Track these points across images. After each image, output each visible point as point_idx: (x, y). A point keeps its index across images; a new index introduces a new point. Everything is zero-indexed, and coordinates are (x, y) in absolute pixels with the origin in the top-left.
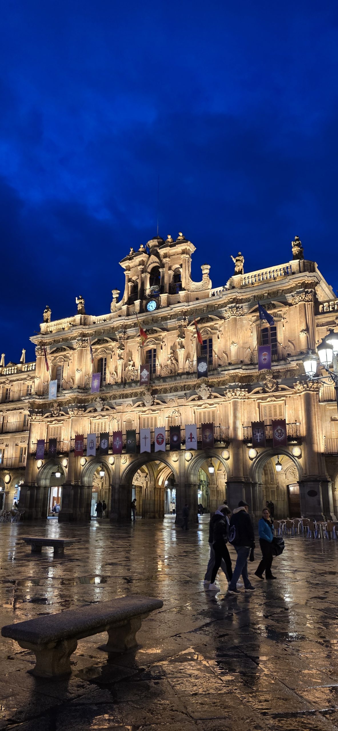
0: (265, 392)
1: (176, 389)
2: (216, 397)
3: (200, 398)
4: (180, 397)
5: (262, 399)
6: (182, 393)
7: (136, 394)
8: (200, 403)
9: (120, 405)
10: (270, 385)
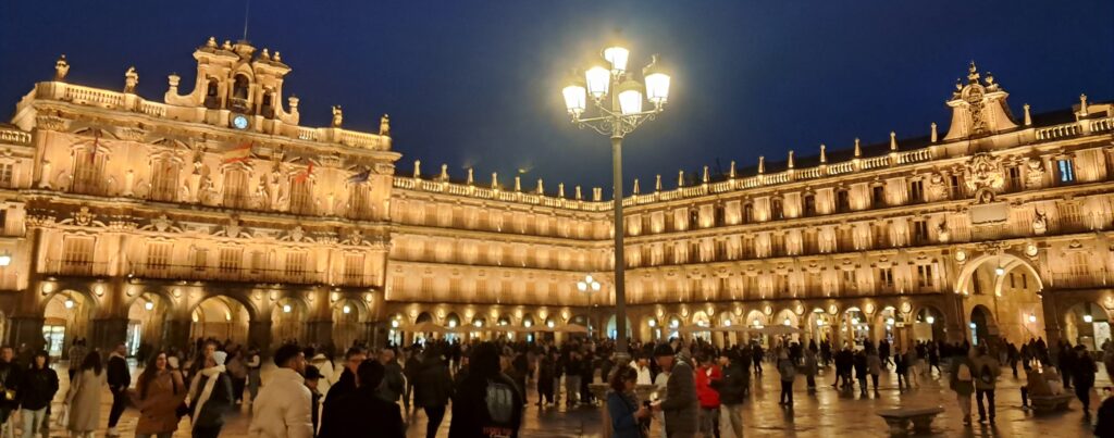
0: (351, 244)
1: (264, 225)
2: (308, 241)
3: (292, 239)
4: (270, 234)
5: (348, 250)
6: (273, 231)
7: (214, 221)
8: (291, 244)
9: (193, 229)
10: (356, 239)
